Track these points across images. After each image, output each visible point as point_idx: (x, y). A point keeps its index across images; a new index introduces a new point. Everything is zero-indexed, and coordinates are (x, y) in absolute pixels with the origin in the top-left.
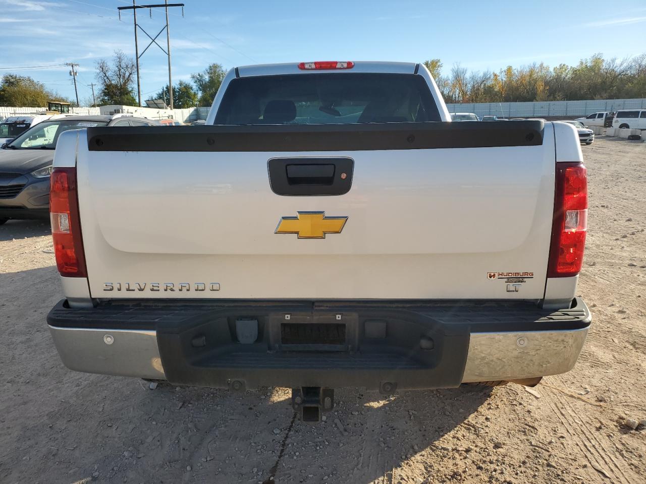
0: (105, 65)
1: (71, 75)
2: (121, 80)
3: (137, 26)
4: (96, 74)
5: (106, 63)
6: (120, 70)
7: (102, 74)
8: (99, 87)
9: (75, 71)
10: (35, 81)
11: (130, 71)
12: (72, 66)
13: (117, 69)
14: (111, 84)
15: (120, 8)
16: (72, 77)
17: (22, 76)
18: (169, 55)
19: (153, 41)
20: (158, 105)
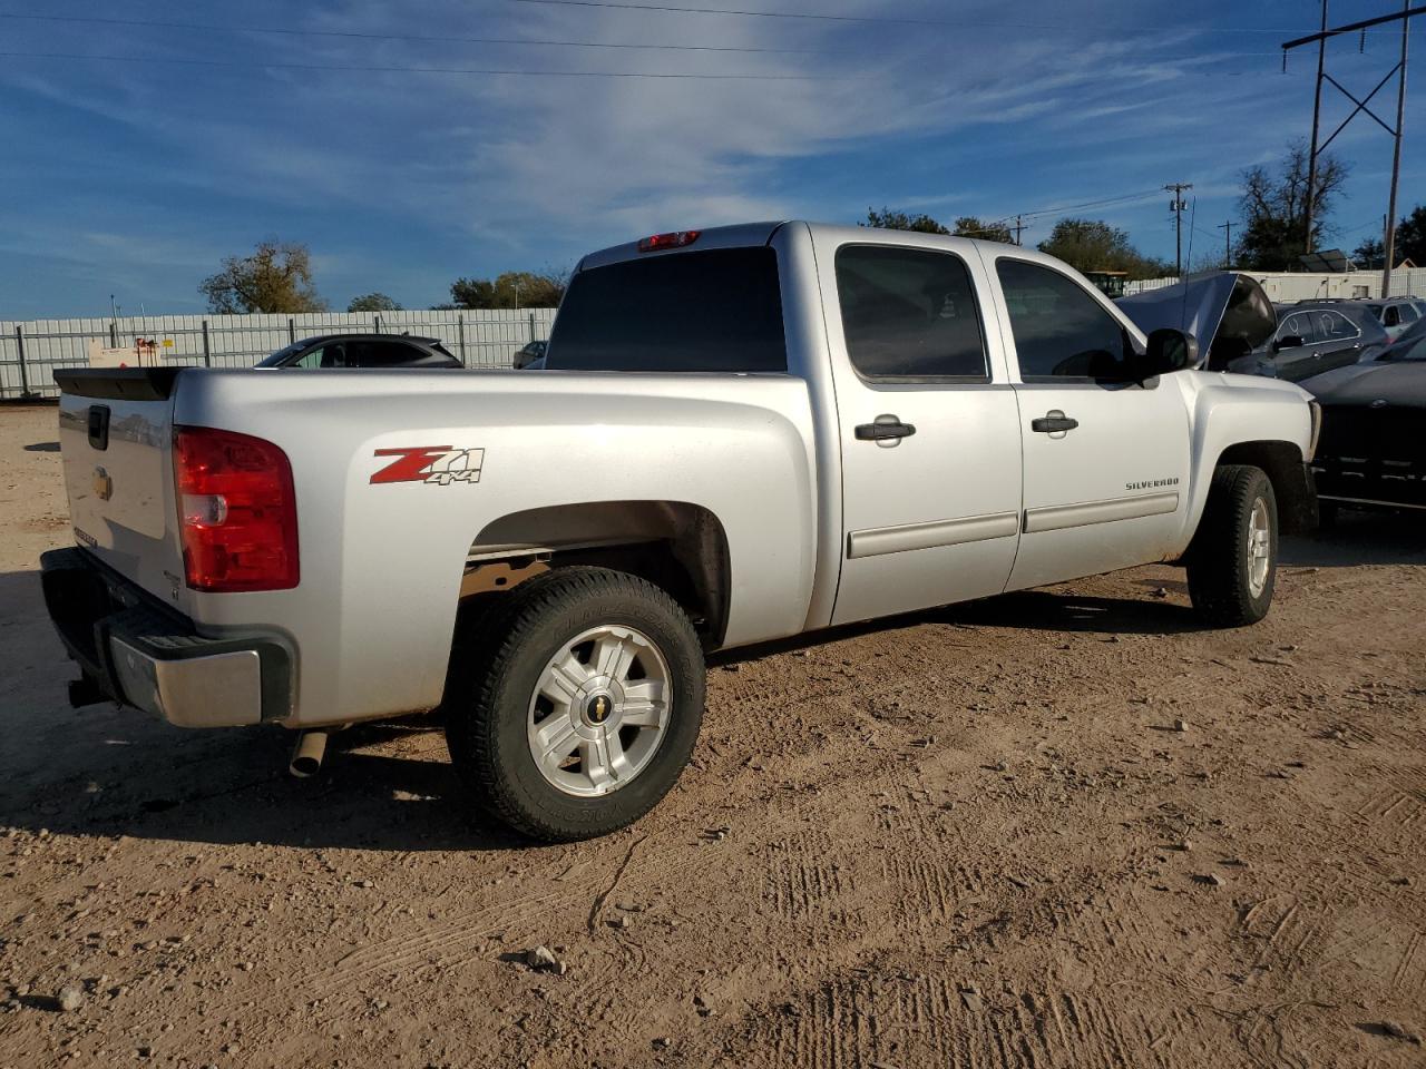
0: (1263, 177)
1: (1172, 209)
2: (1296, 207)
3: (1324, 79)
4: (1238, 201)
5: (1266, 174)
6: (1294, 183)
7: (1251, 200)
8: (1241, 228)
9: (1181, 200)
10: (1112, 228)
11: (1322, 184)
12: (1178, 191)
13: (1288, 183)
14: (1270, 220)
15: (1286, 46)
16: (1175, 213)
17: (1089, 220)
18: (1398, 135)
19: (1361, 106)
20: (1331, 263)
